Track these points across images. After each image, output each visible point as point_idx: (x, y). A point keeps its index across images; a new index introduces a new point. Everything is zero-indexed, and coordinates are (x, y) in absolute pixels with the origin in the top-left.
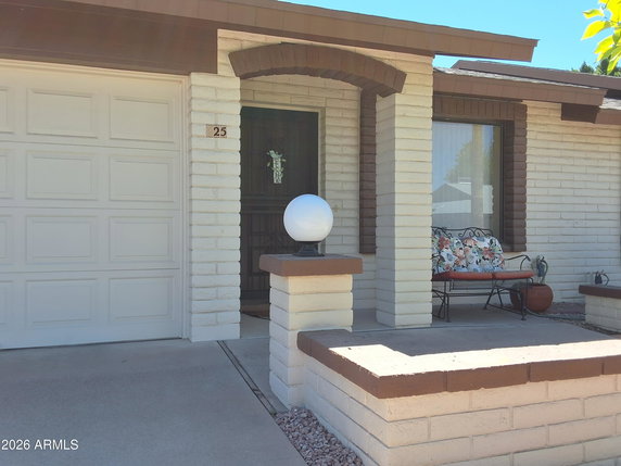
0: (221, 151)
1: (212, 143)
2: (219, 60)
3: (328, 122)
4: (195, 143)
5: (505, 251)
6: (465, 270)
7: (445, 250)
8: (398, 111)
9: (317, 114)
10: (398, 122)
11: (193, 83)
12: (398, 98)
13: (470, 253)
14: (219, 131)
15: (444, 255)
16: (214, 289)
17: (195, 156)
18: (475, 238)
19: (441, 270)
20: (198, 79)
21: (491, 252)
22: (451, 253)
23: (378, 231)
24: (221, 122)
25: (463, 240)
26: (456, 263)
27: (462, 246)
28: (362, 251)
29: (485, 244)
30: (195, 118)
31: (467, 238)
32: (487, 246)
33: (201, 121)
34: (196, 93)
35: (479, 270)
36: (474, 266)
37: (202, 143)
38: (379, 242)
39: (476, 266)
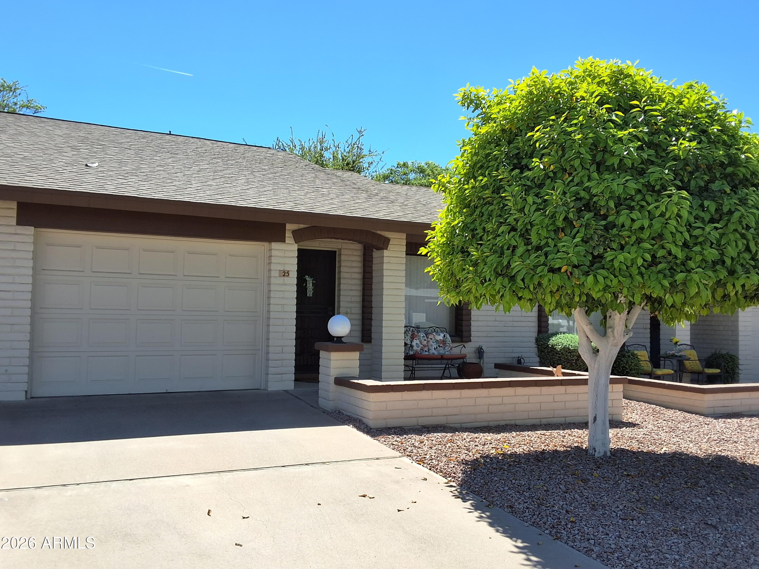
0: (286, 285)
1: (281, 280)
2: (287, 235)
3: (343, 258)
4: (273, 280)
5: (453, 341)
6: (427, 353)
7: (415, 341)
8: (385, 260)
9: (336, 251)
10: (385, 266)
11: (273, 248)
12: (386, 253)
13: (431, 342)
14: (285, 274)
15: (414, 344)
16: (281, 361)
17: (273, 287)
18: (434, 334)
19: (411, 353)
20: (275, 245)
21: (444, 342)
22: (419, 343)
23: (373, 329)
24: (287, 269)
25: (427, 334)
26: (422, 349)
27: (426, 338)
28: (363, 341)
29: (440, 337)
30: (273, 267)
31: (430, 333)
32: (442, 338)
33: (276, 268)
34: (274, 253)
35: (436, 353)
36: (433, 351)
37: (276, 280)
38: (373, 336)
39: (434, 351)
